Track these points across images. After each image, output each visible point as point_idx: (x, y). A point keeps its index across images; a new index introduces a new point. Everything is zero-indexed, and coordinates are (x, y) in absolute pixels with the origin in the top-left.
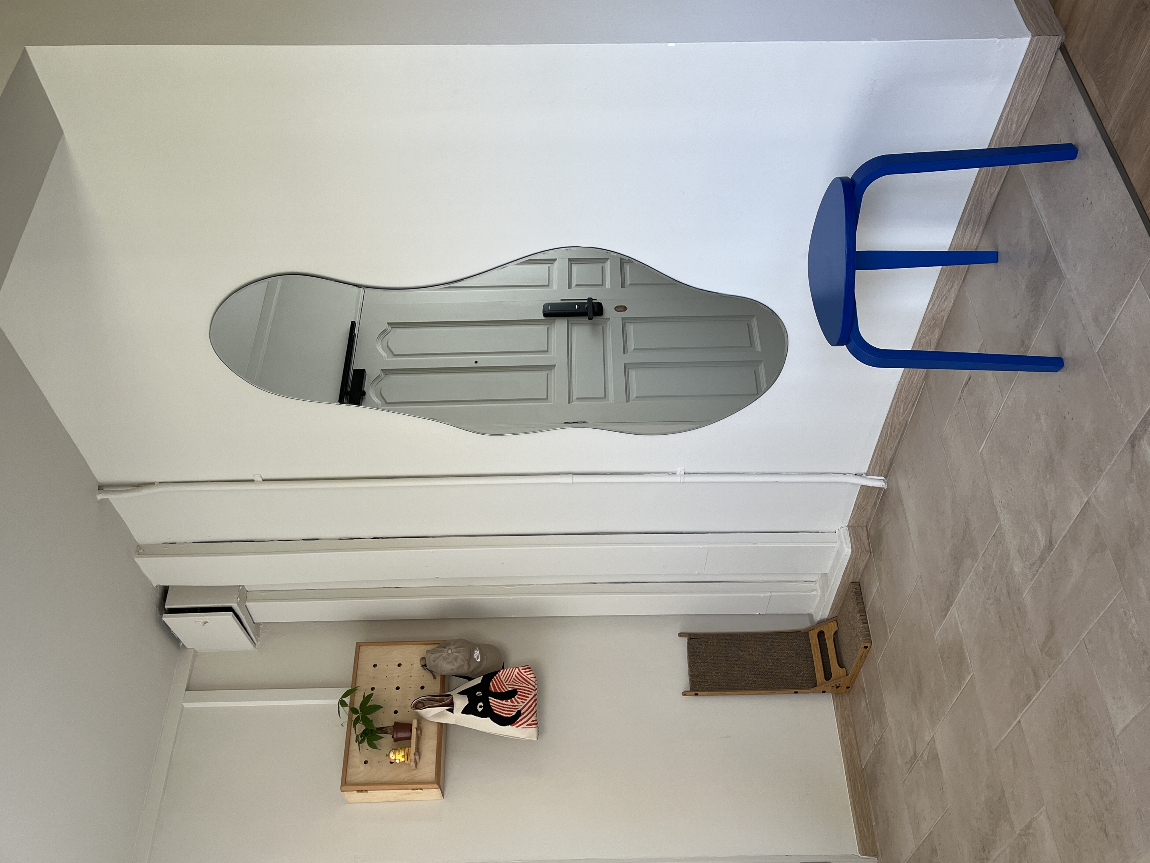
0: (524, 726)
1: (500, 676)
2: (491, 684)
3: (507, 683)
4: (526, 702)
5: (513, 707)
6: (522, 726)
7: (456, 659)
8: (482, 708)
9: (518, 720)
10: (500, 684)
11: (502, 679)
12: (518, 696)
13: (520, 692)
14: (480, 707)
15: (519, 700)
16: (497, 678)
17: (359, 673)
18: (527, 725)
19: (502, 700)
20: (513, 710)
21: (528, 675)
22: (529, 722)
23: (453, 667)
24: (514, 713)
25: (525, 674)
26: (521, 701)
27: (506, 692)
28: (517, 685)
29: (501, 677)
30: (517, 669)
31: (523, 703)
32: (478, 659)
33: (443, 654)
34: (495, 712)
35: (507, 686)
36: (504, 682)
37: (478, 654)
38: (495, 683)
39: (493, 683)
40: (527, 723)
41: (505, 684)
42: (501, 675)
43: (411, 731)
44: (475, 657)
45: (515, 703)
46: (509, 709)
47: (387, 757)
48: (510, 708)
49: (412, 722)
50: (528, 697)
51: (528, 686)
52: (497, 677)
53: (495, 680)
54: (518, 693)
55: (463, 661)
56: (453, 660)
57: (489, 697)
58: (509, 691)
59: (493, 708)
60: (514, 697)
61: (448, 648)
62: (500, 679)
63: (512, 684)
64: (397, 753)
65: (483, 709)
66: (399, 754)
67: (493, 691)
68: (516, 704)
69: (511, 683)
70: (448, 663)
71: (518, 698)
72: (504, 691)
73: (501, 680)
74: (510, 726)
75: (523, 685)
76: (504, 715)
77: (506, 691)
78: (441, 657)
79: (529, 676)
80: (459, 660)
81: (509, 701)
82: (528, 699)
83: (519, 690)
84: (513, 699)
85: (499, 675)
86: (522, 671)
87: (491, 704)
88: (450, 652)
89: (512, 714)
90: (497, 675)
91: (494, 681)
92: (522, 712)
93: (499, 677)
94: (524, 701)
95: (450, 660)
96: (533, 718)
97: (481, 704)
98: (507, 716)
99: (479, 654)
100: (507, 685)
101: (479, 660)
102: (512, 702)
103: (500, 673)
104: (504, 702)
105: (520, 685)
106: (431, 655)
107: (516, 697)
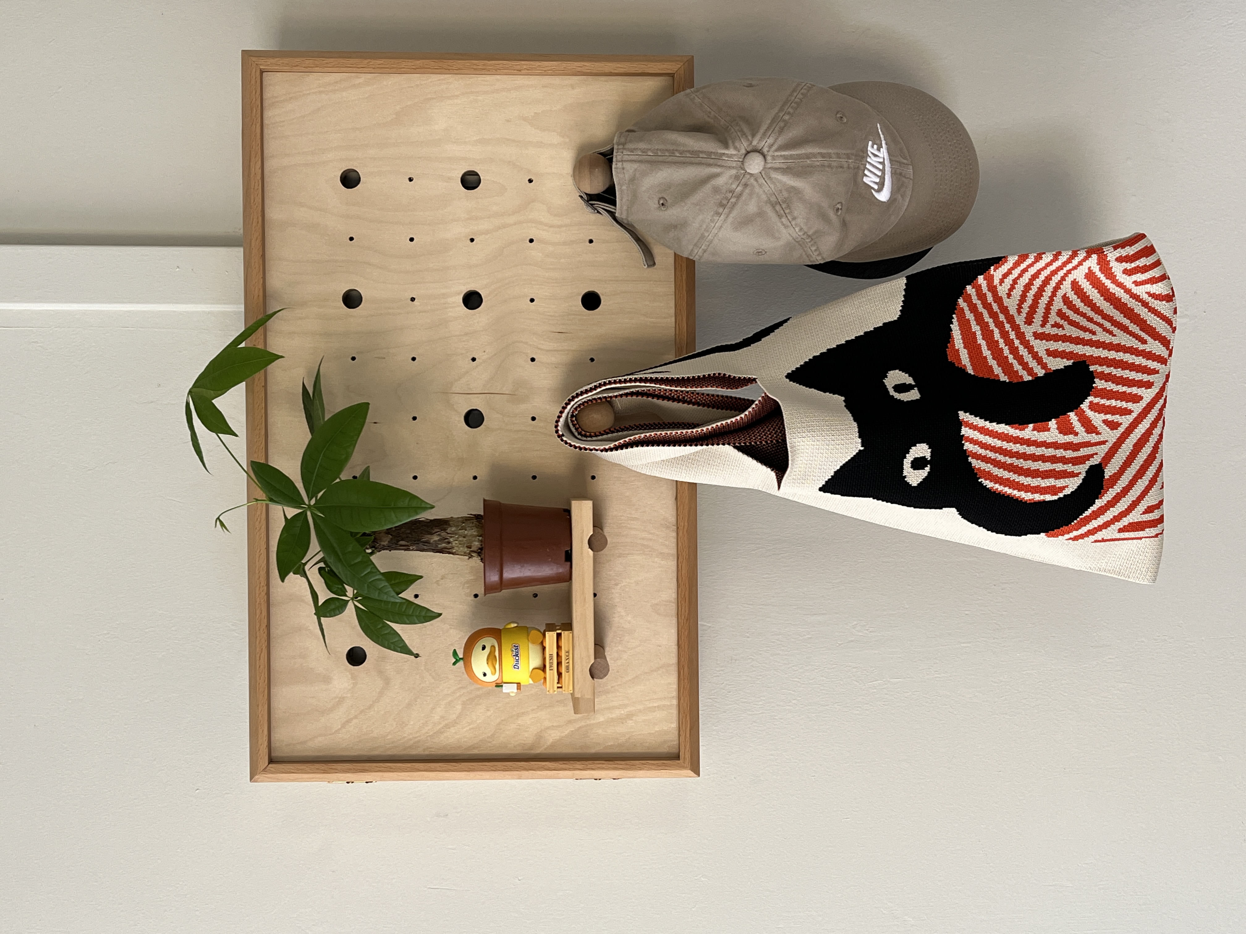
0: (1111, 532)
1: (996, 281)
2: (955, 327)
3: (1036, 326)
4: (1126, 421)
5: (1069, 454)
6: (1099, 536)
7: (788, 202)
8: (928, 469)
9: (1087, 513)
10: (1004, 335)
11: (1006, 302)
12: (1096, 400)
13: (1108, 378)
14: (918, 464)
15: (1097, 419)
16: (982, 296)
17: (274, 213)
18: (1120, 530)
19: (1020, 421)
20: (1069, 468)
21: (1137, 283)
22: (1135, 516)
23: (766, 243)
24: (1072, 485)
25: (1128, 281)
26: (1105, 422)
27: (1037, 379)
28: (1087, 336)
29: (1002, 290)
30: (1095, 257)
31: (1113, 426)
32: (879, 190)
33: (717, 175)
34: (988, 484)
35: (1040, 347)
36: (1020, 320)
37: (883, 163)
38: (976, 328)
39: (965, 326)
40: (1125, 521)
41: (1028, 331)
42: (1002, 281)
43: (569, 557)
44: (870, 180)
45: (1076, 434)
46: (1048, 466)
47: (461, 663)
48: (1053, 459)
49: (570, 505)
50: (1136, 399)
51: (1141, 347)
52: (978, 288)
53: (973, 308)
54: (1099, 384)
55: (823, 216)
56: (768, 210)
57: (963, 416)
58: (1052, 376)
59: (975, 463)
60: (1075, 406)
61: (744, 145)
62: (998, 299)
63: (1060, 332)
64: (508, 660)
65: (931, 469)
66: (516, 666)
67: (970, 371)
68: (1083, 436)
69: (1056, 325)
70: (745, 222)
71: (1093, 406)
72: (1027, 378)
73: (1005, 310)
74: (1043, 535)
75: (1115, 340)
76: (1027, 496)
77: (1041, 373)
78: (708, 188)
79: (1141, 291)
80: (799, 210)
81: (1053, 424)
82: (1137, 408)
83: (1099, 369)
84: (1072, 415)
85: (990, 280)
86: (1118, 268)
87: (968, 446)
88: (755, 165)
89: (1062, 489)
90: (981, 279)
91: (969, 316)
92: (1109, 471)
93: (993, 289)
94: (1117, 418)
95: (752, 208)
96: (1150, 500)
97: (922, 450)
98: (1038, 497)
99: (887, 163)
100: (1037, 336)
101: (884, 196)
102: (1065, 429)
103: (997, 273)
104: (1029, 432)
105: (1102, 336)
106: (643, 167)
107: (1085, 406)
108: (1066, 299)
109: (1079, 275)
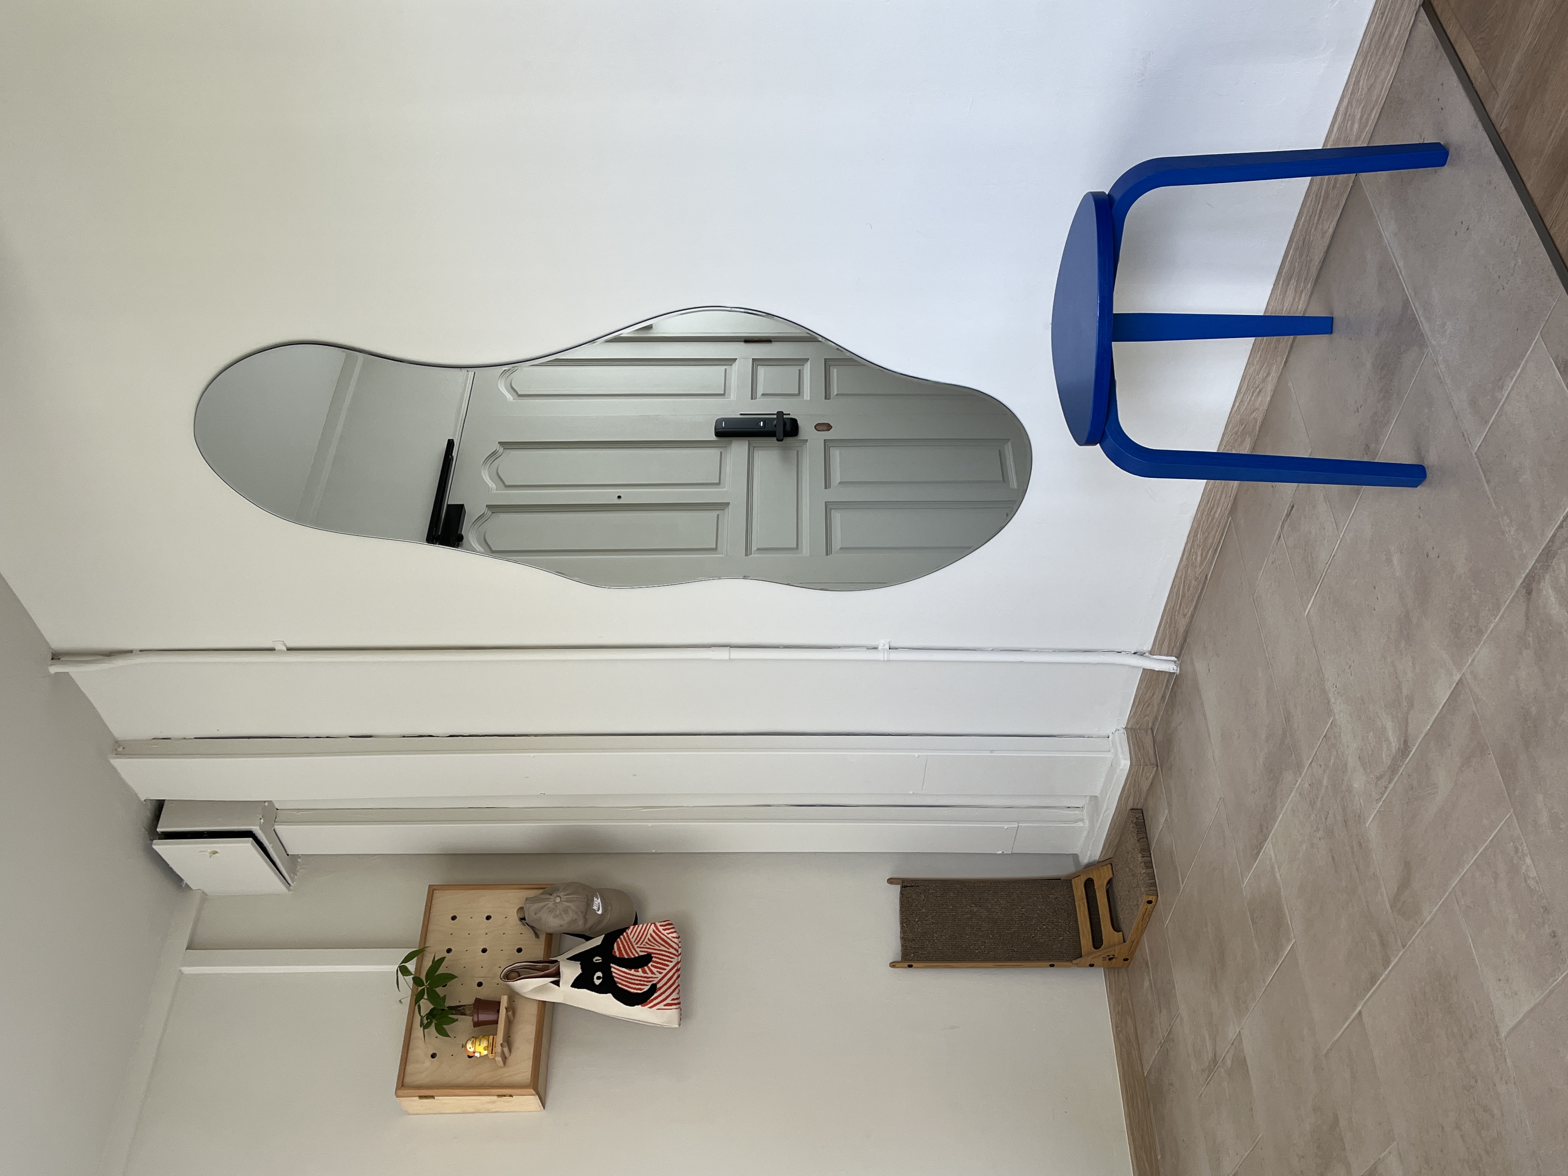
0: (661, 1006)
1: (629, 934)
2: (615, 945)
3: (638, 945)
4: (665, 972)
6: (657, 1007)
7: (567, 910)
8: (601, 980)
9: (652, 998)
10: (629, 947)
11: (631, 940)
12: (653, 964)
13: (655, 957)
14: (598, 978)
16: (625, 938)
17: (431, 927)
18: (664, 1005)
19: (630, 968)
20: (645, 983)
21: (668, 934)
22: (668, 1001)
24: (646, 988)
26: (657, 971)
27: (635, 957)
28: (652, 947)
29: (631, 937)
30: (653, 924)
32: (598, 911)
33: (548, 904)
34: (620, 986)
35: (638, 950)
36: (634, 944)
37: (599, 903)
38: (621, 946)
39: (618, 945)
40: (665, 1002)
41: (636, 946)
42: (631, 934)
43: (498, 1011)
44: (595, 908)
45: (648, 974)
46: (638, 982)
47: (463, 1048)
48: (640, 980)
49: (500, 999)
50: (668, 966)
51: (668, 950)
52: (624, 936)
53: (621, 941)
54: (654, 959)
55: (576, 913)
56: (562, 912)
57: (612, 965)
58: (640, 957)
60: (646, 965)
61: (555, 895)
62: (629, 939)
63: (645, 946)
64: (477, 1043)
65: (602, 981)
66: (479, 1045)
67: (618, 956)
68: (650, 975)
69: (644, 945)
70: (556, 916)
71: (652, 966)
72: (633, 957)
73: (630, 942)
74: (640, 1006)
75: (660, 949)
76: (632, 991)
77: (637, 955)
78: (546, 908)
79: (669, 936)
80: (570, 912)
81: (640, 970)
82: (668, 968)
83: (655, 955)
84: (646, 967)
85: (627, 933)
86: (661, 928)
88: (558, 900)
89: (643, 989)
90: (624, 933)
92: (658, 986)
93: (628, 936)
94: (661, 971)
95: (558, 912)
96: (674, 996)
97: (599, 974)
98: (635, 991)
99: (600, 903)
100: (638, 947)
101: (600, 912)
102: (644, 972)
103: (629, 931)
105: (657, 947)
106: (531, 904)
107: (649, 965)
108: (649, 939)
109: (651, 931)
